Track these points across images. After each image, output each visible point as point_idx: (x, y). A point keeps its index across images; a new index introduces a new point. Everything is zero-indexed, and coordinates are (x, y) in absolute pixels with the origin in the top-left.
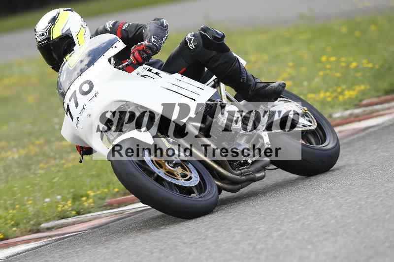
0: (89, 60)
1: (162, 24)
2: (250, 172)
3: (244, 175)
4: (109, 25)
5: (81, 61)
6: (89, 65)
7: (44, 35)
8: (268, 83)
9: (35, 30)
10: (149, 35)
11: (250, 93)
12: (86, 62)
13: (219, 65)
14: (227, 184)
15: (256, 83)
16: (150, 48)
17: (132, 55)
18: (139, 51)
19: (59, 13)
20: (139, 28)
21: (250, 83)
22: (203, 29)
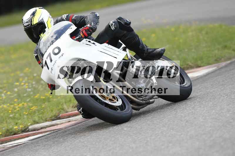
0: (56, 36)
1: (96, 15)
2: (146, 99)
3: (144, 101)
4: (64, 16)
5: (52, 37)
6: (57, 39)
7: (28, 22)
8: (155, 49)
9: (22, 20)
10: (90, 22)
11: (145, 55)
12: (55, 37)
13: (127, 39)
14: (135, 105)
15: (148, 49)
16: (92, 29)
17: (81, 32)
18: (86, 30)
19: (36, 10)
20: (82, 18)
21: (145, 49)
22: (119, 19)
